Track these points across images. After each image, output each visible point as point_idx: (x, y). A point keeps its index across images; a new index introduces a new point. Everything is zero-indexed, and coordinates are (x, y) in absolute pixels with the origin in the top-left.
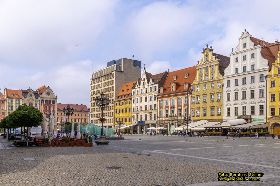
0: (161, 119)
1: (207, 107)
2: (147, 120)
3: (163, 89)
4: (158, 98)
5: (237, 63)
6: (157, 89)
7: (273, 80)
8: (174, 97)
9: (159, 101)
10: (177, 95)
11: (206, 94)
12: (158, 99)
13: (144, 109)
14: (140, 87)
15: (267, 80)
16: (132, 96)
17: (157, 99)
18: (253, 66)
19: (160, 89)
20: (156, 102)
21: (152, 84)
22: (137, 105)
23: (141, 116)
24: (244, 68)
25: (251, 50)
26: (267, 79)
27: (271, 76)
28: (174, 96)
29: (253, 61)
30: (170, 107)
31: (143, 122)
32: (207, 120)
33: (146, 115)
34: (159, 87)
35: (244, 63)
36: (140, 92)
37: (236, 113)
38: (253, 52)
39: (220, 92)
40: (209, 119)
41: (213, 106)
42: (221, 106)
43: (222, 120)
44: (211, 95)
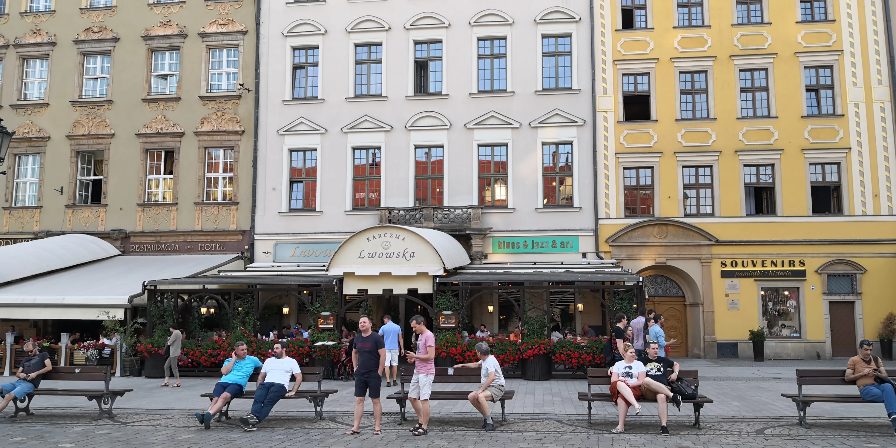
32: (104, 236)
39: (230, 28)
40: (129, 228)
41: (165, 131)
42: (236, 133)
43: (240, 237)
44: (155, 46)
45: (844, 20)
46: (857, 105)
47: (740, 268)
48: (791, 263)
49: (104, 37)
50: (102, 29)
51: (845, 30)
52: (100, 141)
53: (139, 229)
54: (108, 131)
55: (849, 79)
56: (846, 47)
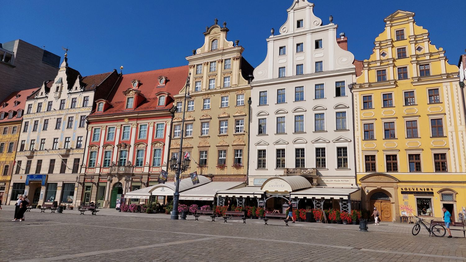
0: (90, 171)
1: (210, 146)
2: (54, 172)
3: (104, 103)
4: (88, 123)
5: (283, 57)
6: (90, 103)
7: (367, 93)
8: (130, 122)
9: (90, 130)
10: (138, 118)
11: (209, 117)
12: (90, 126)
13: (48, 145)
14: (47, 97)
15: (354, 94)
16: (24, 117)
17: (86, 125)
18: (319, 64)
19: (97, 104)
20: (82, 132)
21: (79, 89)
22: (34, 136)
23: (40, 162)
24: (299, 67)
25: (314, 32)
26: (352, 91)
27: (361, 86)
28: (130, 119)
29: (319, 55)
30: (117, 143)
31: (41, 176)
32: (206, 176)
33: (53, 162)
34: (96, 98)
35: (300, 58)
36: (44, 108)
37: (280, 164)
38: (318, 37)
39: (242, 114)
40: (214, 174)
41: (223, 145)
42: (243, 145)
43: (244, 177)
44: (221, 120)
45: (446, 102)
46: (452, 132)
47: (408, 190)
48: (428, 189)
49: (207, 118)
50: (207, 116)
51: (446, 106)
52: (206, 148)
53: (216, 174)
54: (208, 145)
55: (448, 123)
56: (447, 113)
